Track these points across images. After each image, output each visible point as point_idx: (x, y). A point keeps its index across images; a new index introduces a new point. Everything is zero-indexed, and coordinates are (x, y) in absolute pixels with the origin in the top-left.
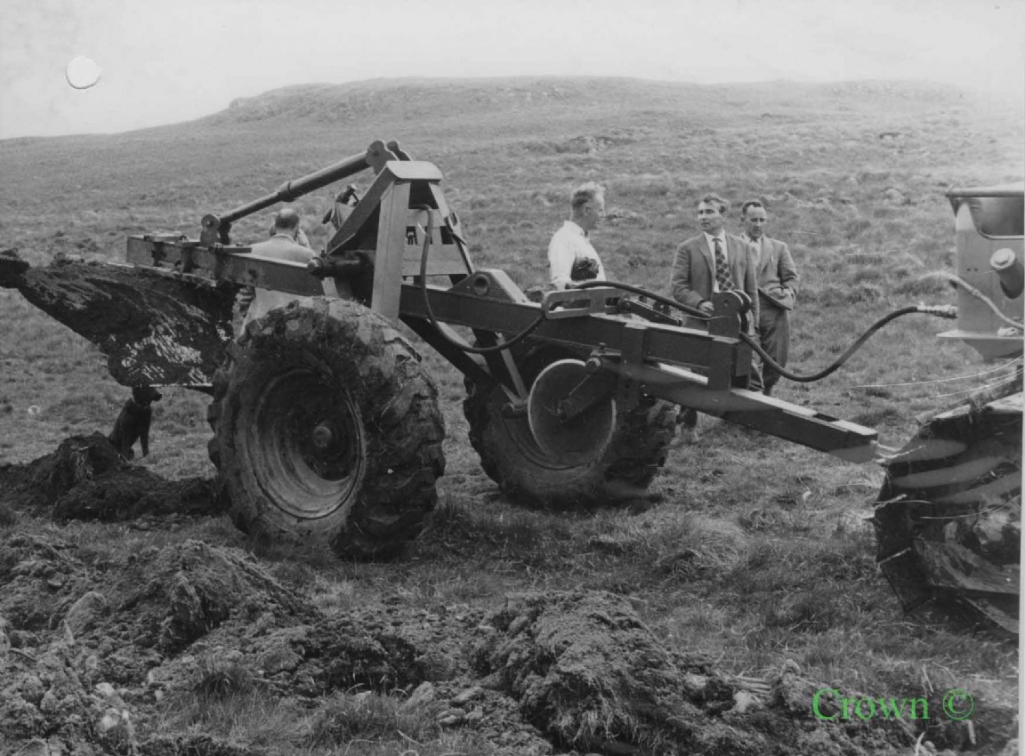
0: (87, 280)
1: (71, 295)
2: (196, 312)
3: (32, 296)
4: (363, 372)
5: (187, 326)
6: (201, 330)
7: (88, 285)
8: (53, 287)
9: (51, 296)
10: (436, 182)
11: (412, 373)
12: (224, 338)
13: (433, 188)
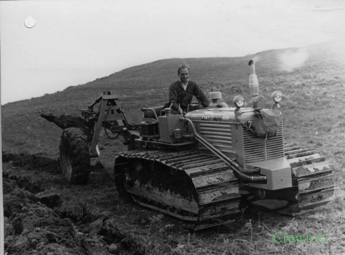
0: (66, 120)
1: (64, 124)
2: (87, 128)
3: (57, 123)
4: (71, 144)
5: (85, 130)
6: (88, 131)
7: (66, 121)
8: (60, 121)
9: (60, 124)
10: (117, 99)
11: (81, 144)
12: (92, 133)
13: (116, 101)
